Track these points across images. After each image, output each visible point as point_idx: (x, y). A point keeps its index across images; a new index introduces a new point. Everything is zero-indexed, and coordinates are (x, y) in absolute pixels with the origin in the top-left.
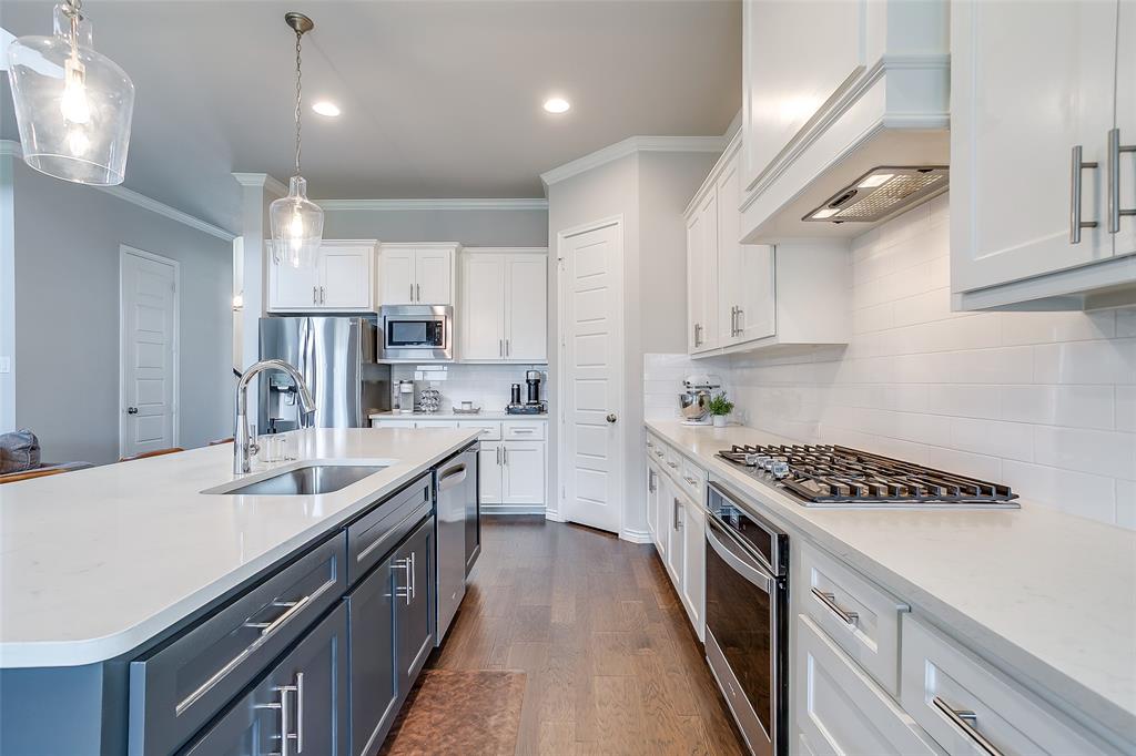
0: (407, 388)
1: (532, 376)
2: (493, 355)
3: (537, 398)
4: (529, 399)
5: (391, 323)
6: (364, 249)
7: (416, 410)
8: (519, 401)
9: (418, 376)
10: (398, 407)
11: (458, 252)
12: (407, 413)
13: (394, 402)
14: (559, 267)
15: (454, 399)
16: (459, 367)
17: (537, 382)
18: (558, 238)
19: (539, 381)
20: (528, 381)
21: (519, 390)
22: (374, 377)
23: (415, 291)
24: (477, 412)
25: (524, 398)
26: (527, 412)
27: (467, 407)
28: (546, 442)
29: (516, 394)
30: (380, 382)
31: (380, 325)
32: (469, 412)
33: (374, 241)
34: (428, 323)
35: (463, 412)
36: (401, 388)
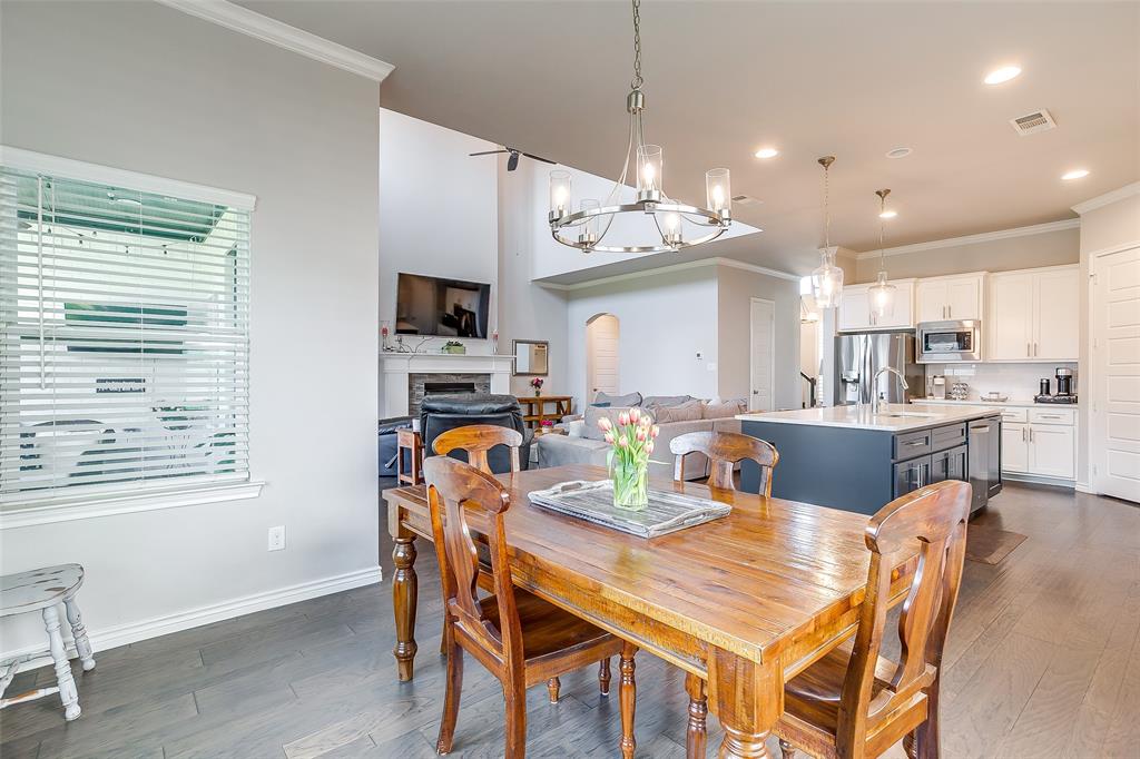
0: (939, 381)
1: (1062, 373)
2: (1022, 356)
3: (1068, 390)
4: (1059, 391)
5: (927, 336)
6: (906, 285)
7: (948, 396)
8: (1048, 393)
9: (948, 372)
10: (931, 395)
11: (986, 277)
12: (940, 399)
13: (928, 391)
14: (1091, 283)
15: (982, 389)
16: (988, 366)
17: (1068, 378)
18: (1092, 259)
19: (1070, 377)
20: (1057, 377)
21: (1048, 384)
22: (914, 373)
23: (947, 311)
24: (1003, 401)
25: (1054, 391)
26: (1056, 402)
27: (994, 397)
28: (1076, 428)
29: (1046, 388)
30: (917, 377)
31: (918, 336)
32: (996, 401)
33: (913, 279)
34: (958, 333)
35: (990, 400)
36: (934, 381)
